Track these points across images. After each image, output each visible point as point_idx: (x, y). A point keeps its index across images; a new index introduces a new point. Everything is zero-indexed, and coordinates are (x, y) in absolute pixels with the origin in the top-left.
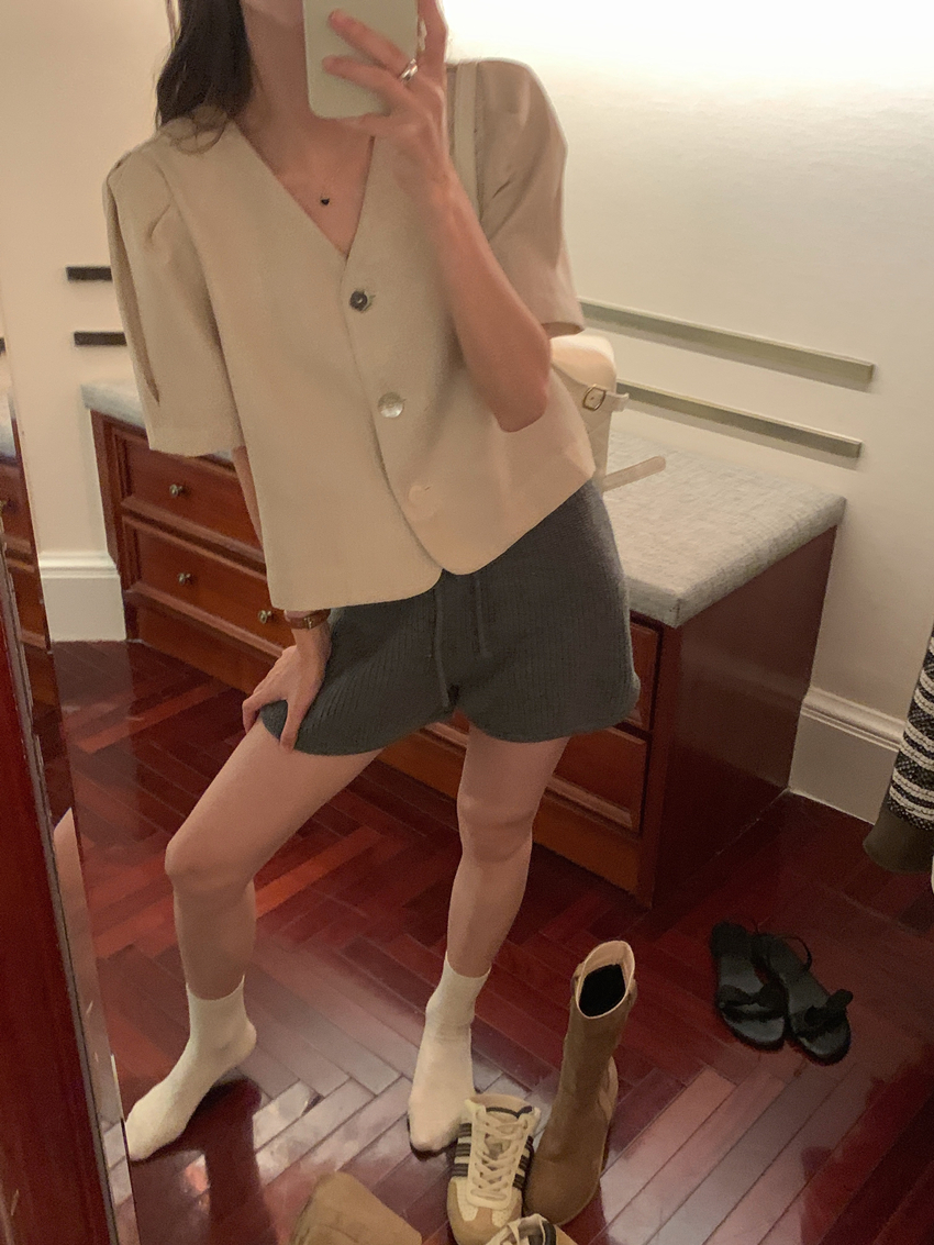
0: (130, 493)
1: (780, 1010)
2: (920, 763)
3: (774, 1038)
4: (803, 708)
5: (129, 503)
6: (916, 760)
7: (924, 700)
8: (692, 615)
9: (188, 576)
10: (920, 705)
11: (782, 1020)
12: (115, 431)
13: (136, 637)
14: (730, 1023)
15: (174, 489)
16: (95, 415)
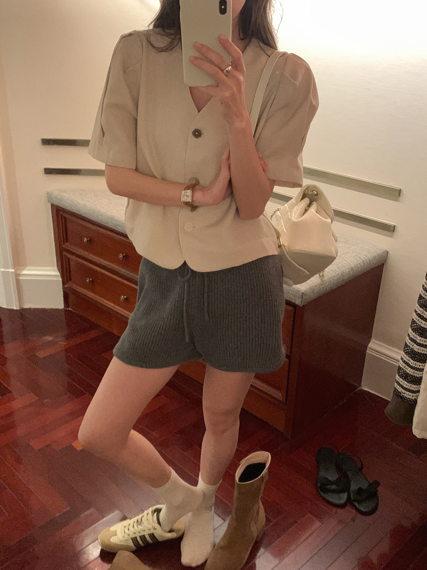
0: (67, 242)
1: (346, 489)
2: (408, 372)
3: (342, 502)
4: (368, 349)
5: (66, 246)
6: (406, 370)
7: (410, 341)
8: (309, 301)
9: (91, 279)
10: (408, 344)
11: (346, 493)
12: (61, 213)
13: (68, 307)
14: (323, 494)
15: (85, 240)
16: (52, 205)
